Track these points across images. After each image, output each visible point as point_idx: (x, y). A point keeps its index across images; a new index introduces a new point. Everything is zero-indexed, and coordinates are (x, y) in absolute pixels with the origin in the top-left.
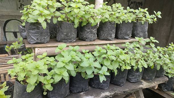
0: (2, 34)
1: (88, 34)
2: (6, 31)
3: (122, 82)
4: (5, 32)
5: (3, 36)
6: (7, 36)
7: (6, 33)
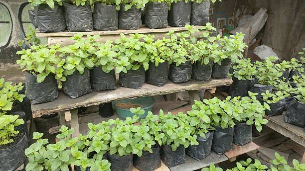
0: (18, 25)
1: (133, 20)
2: (23, 20)
3: (160, 81)
4: (21, 23)
5: (19, 29)
6: (24, 28)
7: (24, 24)
